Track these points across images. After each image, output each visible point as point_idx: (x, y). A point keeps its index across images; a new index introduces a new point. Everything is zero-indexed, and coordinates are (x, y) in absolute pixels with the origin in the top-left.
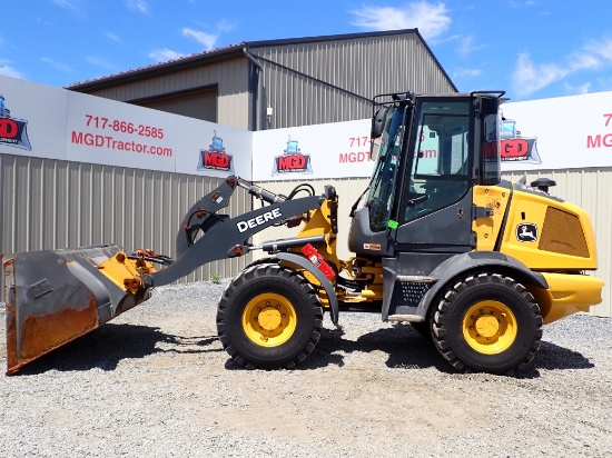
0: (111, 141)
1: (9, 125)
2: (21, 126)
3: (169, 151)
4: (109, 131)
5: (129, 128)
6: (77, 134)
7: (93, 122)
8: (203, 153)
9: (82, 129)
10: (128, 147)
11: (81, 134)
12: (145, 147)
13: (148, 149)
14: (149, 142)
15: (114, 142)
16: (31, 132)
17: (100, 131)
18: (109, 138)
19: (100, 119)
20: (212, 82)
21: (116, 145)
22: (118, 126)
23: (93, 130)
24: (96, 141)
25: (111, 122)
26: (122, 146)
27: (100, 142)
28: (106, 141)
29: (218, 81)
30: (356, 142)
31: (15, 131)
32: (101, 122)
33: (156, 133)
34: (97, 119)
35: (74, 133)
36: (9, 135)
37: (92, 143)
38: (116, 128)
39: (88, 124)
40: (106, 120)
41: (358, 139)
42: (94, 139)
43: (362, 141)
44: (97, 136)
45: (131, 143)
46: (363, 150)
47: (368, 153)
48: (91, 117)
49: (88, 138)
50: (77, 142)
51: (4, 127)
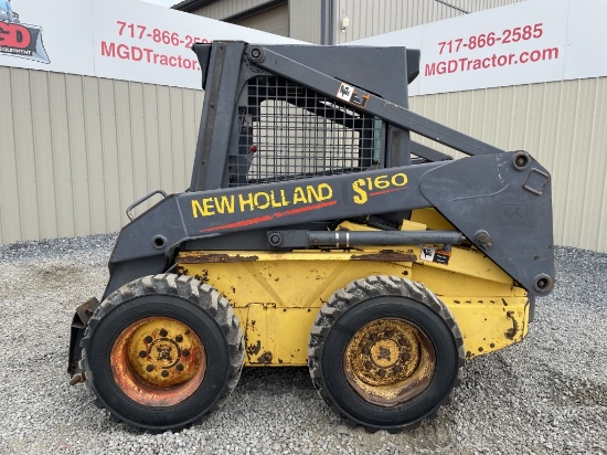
0: (152, 55)
1: (18, 32)
2: (34, 34)
4: (147, 43)
6: (108, 45)
7: (127, 30)
9: (113, 38)
10: (173, 62)
11: (112, 45)
12: (194, 62)
15: (155, 56)
16: (48, 40)
17: (135, 42)
18: (149, 51)
19: (135, 27)
21: (158, 59)
22: (157, 36)
23: (126, 39)
24: (132, 54)
25: (149, 30)
26: (165, 61)
27: (137, 55)
28: (145, 53)
30: (447, 47)
31: (27, 40)
32: (137, 31)
34: (132, 26)
35: (103, 44)
36: (19, 45)
37: (128, 57)
38: (157, 38)
39: (120, 34)
40: (144, 28)
41: (450, 43)
42: (130, 51)
43: (455, 45)
44: (133, 48)
45: (177, 57)
46: (456, 56)
47: (463, 60)
48: (124, 24)
49: (123, 50)
50: (109, 55)
51: (14, 35)
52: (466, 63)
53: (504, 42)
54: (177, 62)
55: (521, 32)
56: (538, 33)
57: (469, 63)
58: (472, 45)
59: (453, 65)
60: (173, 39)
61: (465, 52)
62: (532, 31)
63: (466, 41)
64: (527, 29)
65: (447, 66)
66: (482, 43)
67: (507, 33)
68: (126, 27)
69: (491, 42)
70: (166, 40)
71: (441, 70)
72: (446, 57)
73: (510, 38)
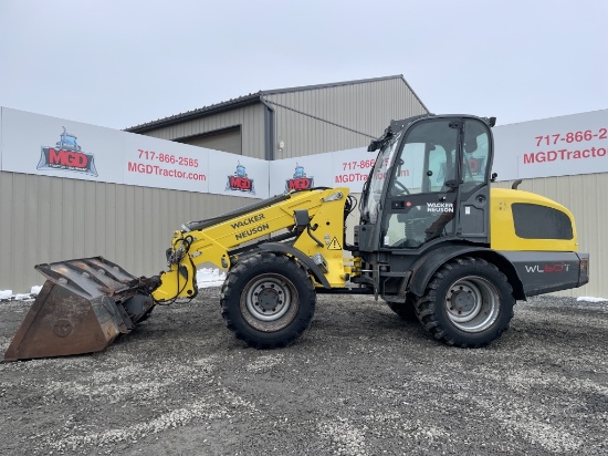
0: (158, 169)
1: (81, 158)
2: (89, 159)
3: (201, 177)
4: (156, 162)
5: (171, 159)
6: (132, 164)
7: (144, 155)
8: (231, 178)
9: (136, 160)
10: (171, 173)
11: (135, 164)
12: (185, 173)
13: (186, 175)
14: (188, 170)
15: (161, 170)
16: (97, 163)
17: (149, 162)
18: (157, 167)
19: (149, 153)
20: (237, 123)
21: (162, 172)
22: (162, 158)
23: (143, 160)
24: (147, 170)
25: (157, 155)
26: (167, 173)
27: (150, 170)
28: (154, 169)
29: (241, 122)
30: (348, 166)
31: (85, 162)
32: (150, 155)
33: (192, 163)
34: (147, 152)
35: (130, 164)
36: (80, 165)
37: (144, 171)
38: (161, 160)
39: (140, 157)
40: (154, 153)
41: (349, 164)
42: (145, 168)
43: (352, 165)
44: (147, 166)
46: (353, 172)
47: (358, 174)
48: (142, 151)
49: (141, 167)
50: (132, 170)
51: (77, 160)
54: (174, 173)
57: (361, 176)
58: (362, 166)
59: (352, 177)
61: (358, 170)
63: (359, 163)
65: (348, 178)
68: (143, 153)
70: (167, 160)
71: (345, 180)
72: (348, 172)
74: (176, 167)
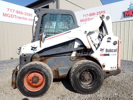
0: (16, 17)
4: (15, 13)
5: (22, 13)
7: (10, 10)
9: (6, 12)
10: (22, 18)
11: (6, 14)
12: (27, 19)
14: (28, 17)
15: (17, 17)
17: (12, 13)
18: (15, 16)
19: (12, 10)
21: (18, 18)
22: (18, 12)
23: (9, 12)
24: (11, 16)
26: (20, 18)
27: (12, 16)
28: (14, 16)
30: (85, 16)
32: (12, 11)
33: (30, 15)
34: (11, 10)
35: (3, 13)
37: (10, 17)
38: (17, 13)
39: (8, 11)
40: (14, 10)
41: (85, 15)
42: (10, 15)
43: (86, 15)
44: (11, 15)
45: (22, 17)
46: (87, 18)
47: (88, 19)
48: (9, 9)
50: (5, 16)
52: (89, 19)
53: (97, 14)
54: (23, 18)
55: (101, 12)
56: (104, 13)
57: (90, 19)
58: (90, 15)
59: (86, 20)
60: (21, 13)
61: (89, 17)
62: (103, 12)
63: (89, 14)
64: (102, 12)
65: (85, 20)
66: (92, 15)
67: (98, 13)
68: (9, 10)
69: (94, 14)
70: (20, 13)
71: (84, 21)
72: (85, 18)
73: (98, 14)
74: (23, 16)
